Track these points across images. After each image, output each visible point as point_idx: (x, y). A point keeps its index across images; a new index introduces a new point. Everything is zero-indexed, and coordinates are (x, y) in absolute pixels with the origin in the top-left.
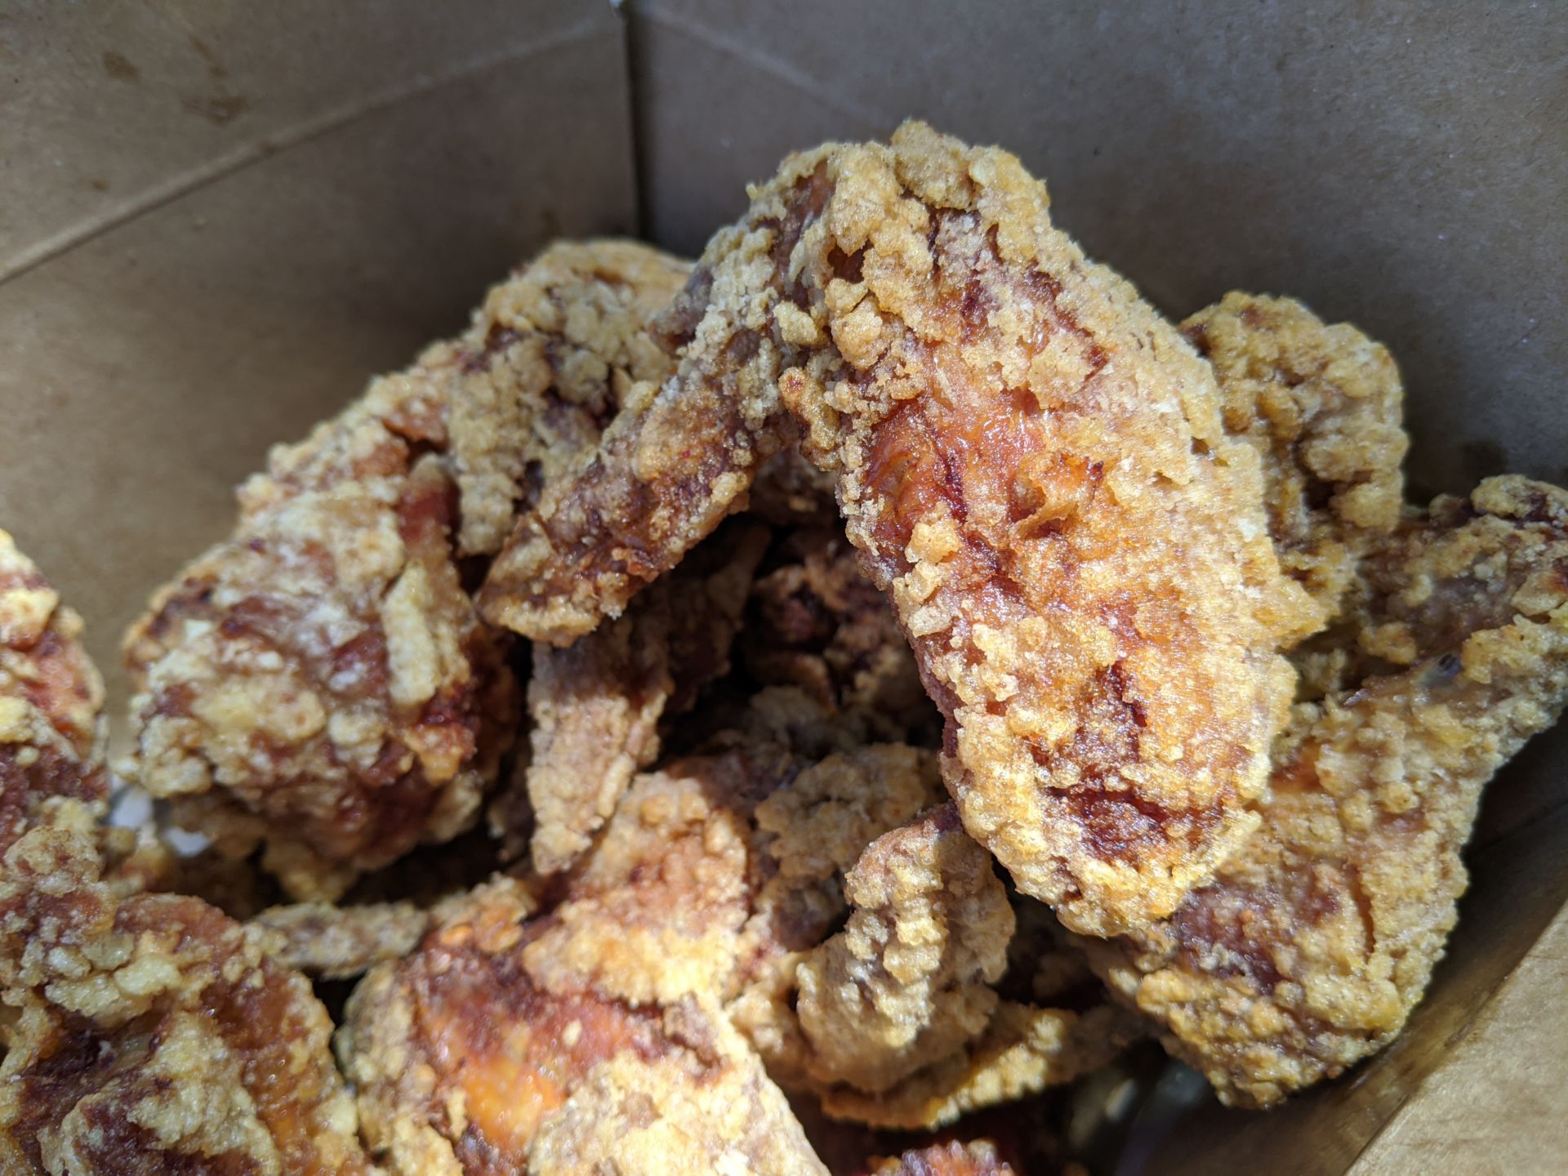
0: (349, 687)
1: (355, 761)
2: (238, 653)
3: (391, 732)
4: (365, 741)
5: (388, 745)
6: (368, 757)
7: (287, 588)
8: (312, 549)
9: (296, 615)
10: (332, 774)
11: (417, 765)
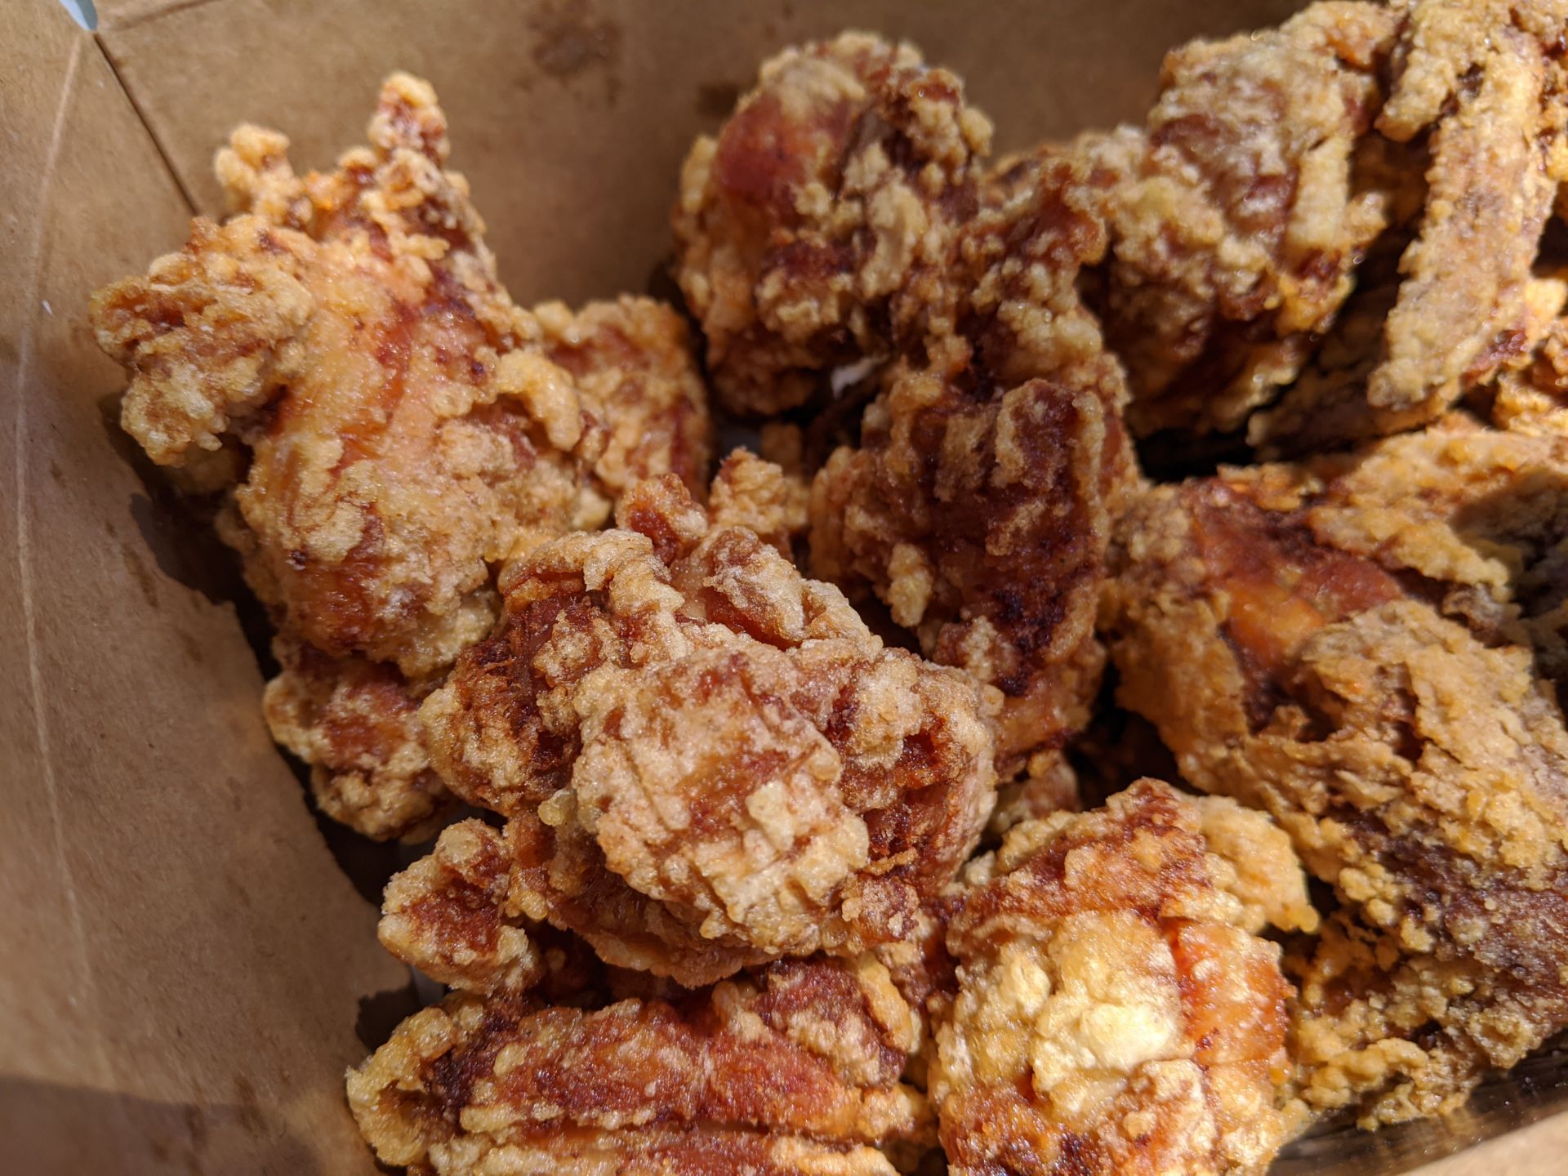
0: (1256, 214)
1: (1227, 286)
2: (1168, 158)
3: (1270, 271)
4: (1247, 268)
5: (1263, 281)
6: (1243, 283)
7: (1236, 111)
8: (1268, 85)
9: (1233, 137)
10: (1202, 291)
11: (1281, 309)
